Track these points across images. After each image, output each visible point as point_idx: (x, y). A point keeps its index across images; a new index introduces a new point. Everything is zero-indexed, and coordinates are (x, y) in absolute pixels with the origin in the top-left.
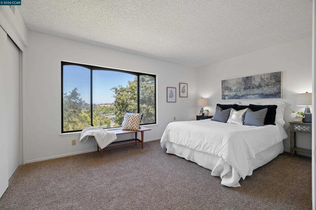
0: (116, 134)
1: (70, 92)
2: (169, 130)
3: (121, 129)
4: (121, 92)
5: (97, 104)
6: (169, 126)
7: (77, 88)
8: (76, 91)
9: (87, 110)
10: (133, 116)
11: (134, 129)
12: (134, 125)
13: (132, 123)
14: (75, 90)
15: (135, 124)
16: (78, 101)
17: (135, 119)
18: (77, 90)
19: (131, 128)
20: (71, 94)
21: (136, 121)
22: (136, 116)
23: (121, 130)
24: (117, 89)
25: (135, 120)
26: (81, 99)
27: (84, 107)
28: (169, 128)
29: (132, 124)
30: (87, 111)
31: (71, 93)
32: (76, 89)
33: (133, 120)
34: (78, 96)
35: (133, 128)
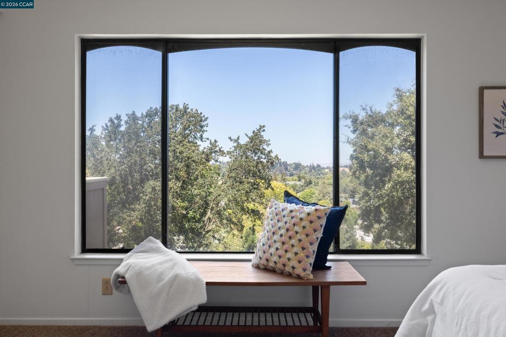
0: (208, 284)
1: (247, 135)
2: (432, 305)
3: (250, 261)
4: (369, 126)
5: (326, 167)
6: (434, 286)
7: (264, 126)
8: (262, 133)
9: (299, 181)
10: (293, 214)
11: (291, 270)
12: (289, 255)
13: (283, 243)
14: (259, 130)
15: (295, 250)
16: (263, 156)
17: (296, 228)
18: (264, 131)
19: (280, 266)
20: (248, 140)
21: (298, 236)
22: (302, 216)
23: (249, 264)
24: (357, 120)
25: (297, 233)
26: (269, 152)
27: (294, 172)
28: (432, 296)
29: (286, 246)
30: (298, 183)
31: (250, 138)
32: (262, 128)
33: (290, 233)
34: (265, 147)
35: (284, 265)
